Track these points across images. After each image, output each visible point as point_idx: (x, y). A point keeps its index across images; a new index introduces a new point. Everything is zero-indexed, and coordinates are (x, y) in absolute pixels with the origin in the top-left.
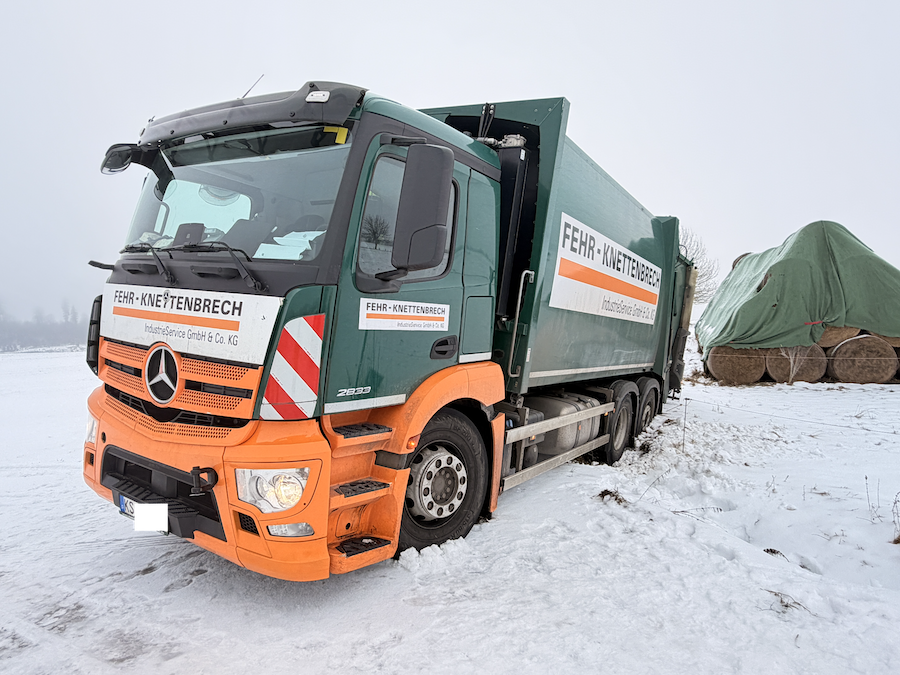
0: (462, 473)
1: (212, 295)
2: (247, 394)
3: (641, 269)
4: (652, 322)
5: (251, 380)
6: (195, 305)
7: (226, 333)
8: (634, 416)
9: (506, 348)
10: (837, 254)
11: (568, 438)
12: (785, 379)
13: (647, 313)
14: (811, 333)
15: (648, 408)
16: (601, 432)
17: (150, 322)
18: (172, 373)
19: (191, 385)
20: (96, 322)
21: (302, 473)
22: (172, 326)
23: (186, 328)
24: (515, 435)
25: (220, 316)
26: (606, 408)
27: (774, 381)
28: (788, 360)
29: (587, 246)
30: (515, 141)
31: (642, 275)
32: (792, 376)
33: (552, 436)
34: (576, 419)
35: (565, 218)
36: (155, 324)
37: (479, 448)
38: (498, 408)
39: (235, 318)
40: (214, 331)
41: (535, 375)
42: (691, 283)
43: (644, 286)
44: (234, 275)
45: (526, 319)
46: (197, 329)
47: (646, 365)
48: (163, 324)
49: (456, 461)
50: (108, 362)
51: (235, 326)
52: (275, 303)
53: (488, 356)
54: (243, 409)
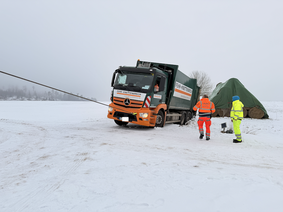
0: (161, 118)
1: (136, 93)
2: (141, 104)
3: (188, 89)
4: (190, 100)
5: (142, 103)
6: (134, 94)
7: (139, 97)
8: (185, 118)
9: (167, 102)
10: (236, 87)
11: (174, 118)
12: (222, 116)
13: (189, 98)
14: (229, 105)
15: (188, 118)
16: (179, 119)
17: (125, 95)
18: (129, 101)
19: (132, 103)
20: (113, 95)
21: (147, 114)
22: (129, 96)
23: (132, 96)
24: (168, 115)
25: (138, 95)
26: (180, 115)
27: (220, 117)
28: (223, 112)
29: (179, 86)
30: (170, 71)
31: (189, 91)
32: (224, 115)
33: (171, 117)
34: (175, 116)
35: (176, 82)
36: (126, 95)
37: (163, 116)
38: (166, 110)
39: (140, 95)
40: (137, 97)
41: (171, 107)
42: (200, 92)
43: (189, 93)
44: (140, 90)
45: (170, 98)
46: (134, 97)
47: (188, 109)
48: (128, 96)
49: (161, 116)
50: (114, 100)
51: (140, 96)
52: (146, 94)
53: (165, 103)
54: (141, 106)
